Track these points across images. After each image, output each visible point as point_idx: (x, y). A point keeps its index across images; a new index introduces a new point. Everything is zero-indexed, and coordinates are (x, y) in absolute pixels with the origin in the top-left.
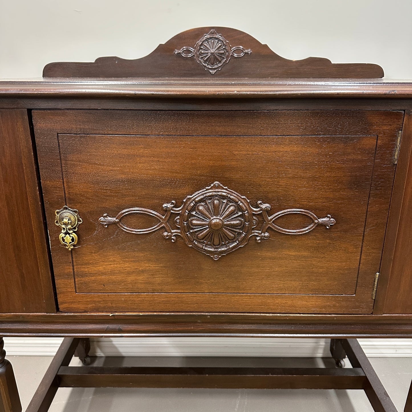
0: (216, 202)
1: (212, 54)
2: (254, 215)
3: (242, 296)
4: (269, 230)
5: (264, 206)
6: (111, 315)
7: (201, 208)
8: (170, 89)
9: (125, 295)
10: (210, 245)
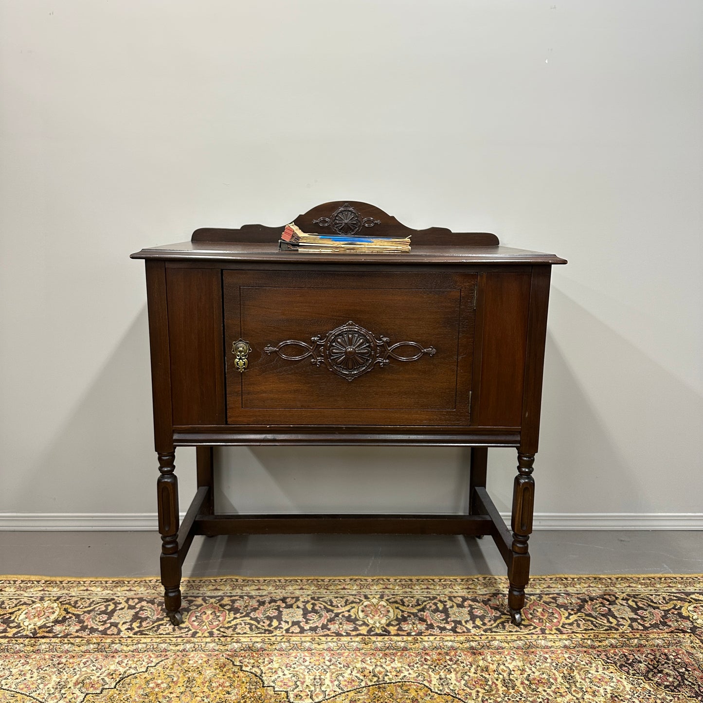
0: (350, 336)
1: (346, 223)
2: (378, 346)
3: (370, 411)
4: (389, 357)
5: (385, 339)
6: (268, 426)
7: (339, 340)
8: (320, 257)
9: (280, 410)
10: (345, 369)
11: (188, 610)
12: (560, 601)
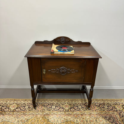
4: (70, 72)
5: (69, 69)
6: (49, 82)
7: (61, 69)
10: (62, 74)
11: (37, 106)
12: (96, 104)
